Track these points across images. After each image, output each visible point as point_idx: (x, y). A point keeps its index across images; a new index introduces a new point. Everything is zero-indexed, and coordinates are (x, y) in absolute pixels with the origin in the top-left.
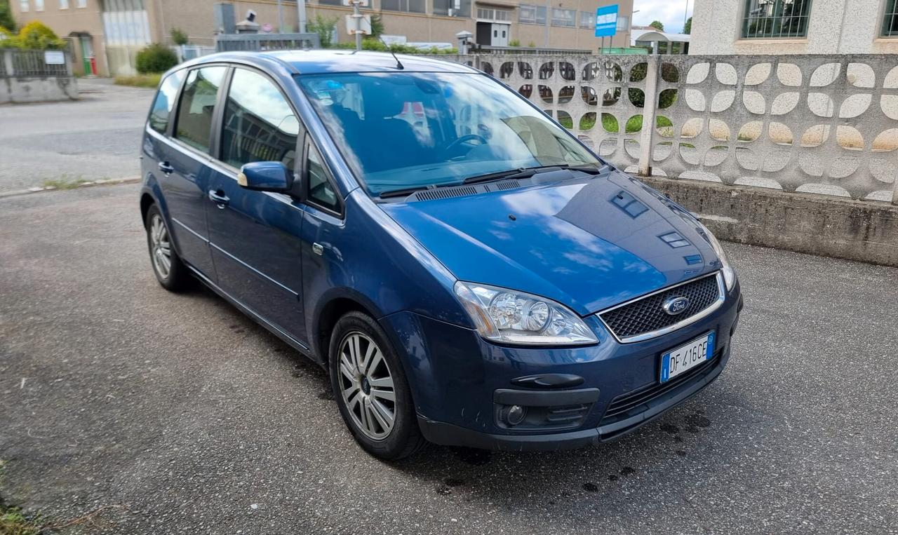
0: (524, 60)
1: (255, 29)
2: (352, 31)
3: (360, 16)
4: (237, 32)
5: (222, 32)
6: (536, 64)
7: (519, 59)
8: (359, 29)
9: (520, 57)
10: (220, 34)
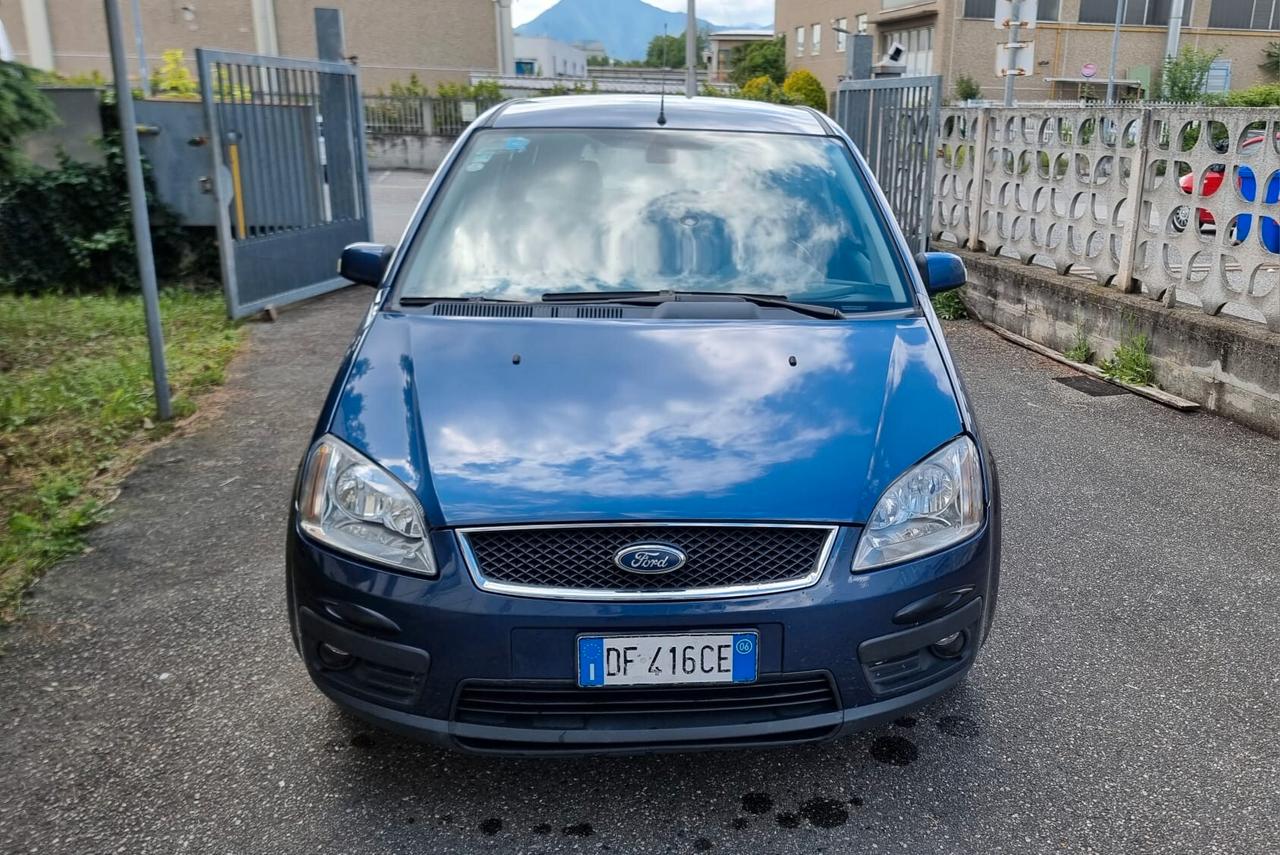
0: (1218, 118)
1: (898, 72)
2: (1003, 71)
3: (1018, 45)
4: (873, 75)
5: (850, 78)
6: (1236, 124)
7: (1210, 116)
8: (1013, 67)
9: (1213, 112)
10: (848, 80)
